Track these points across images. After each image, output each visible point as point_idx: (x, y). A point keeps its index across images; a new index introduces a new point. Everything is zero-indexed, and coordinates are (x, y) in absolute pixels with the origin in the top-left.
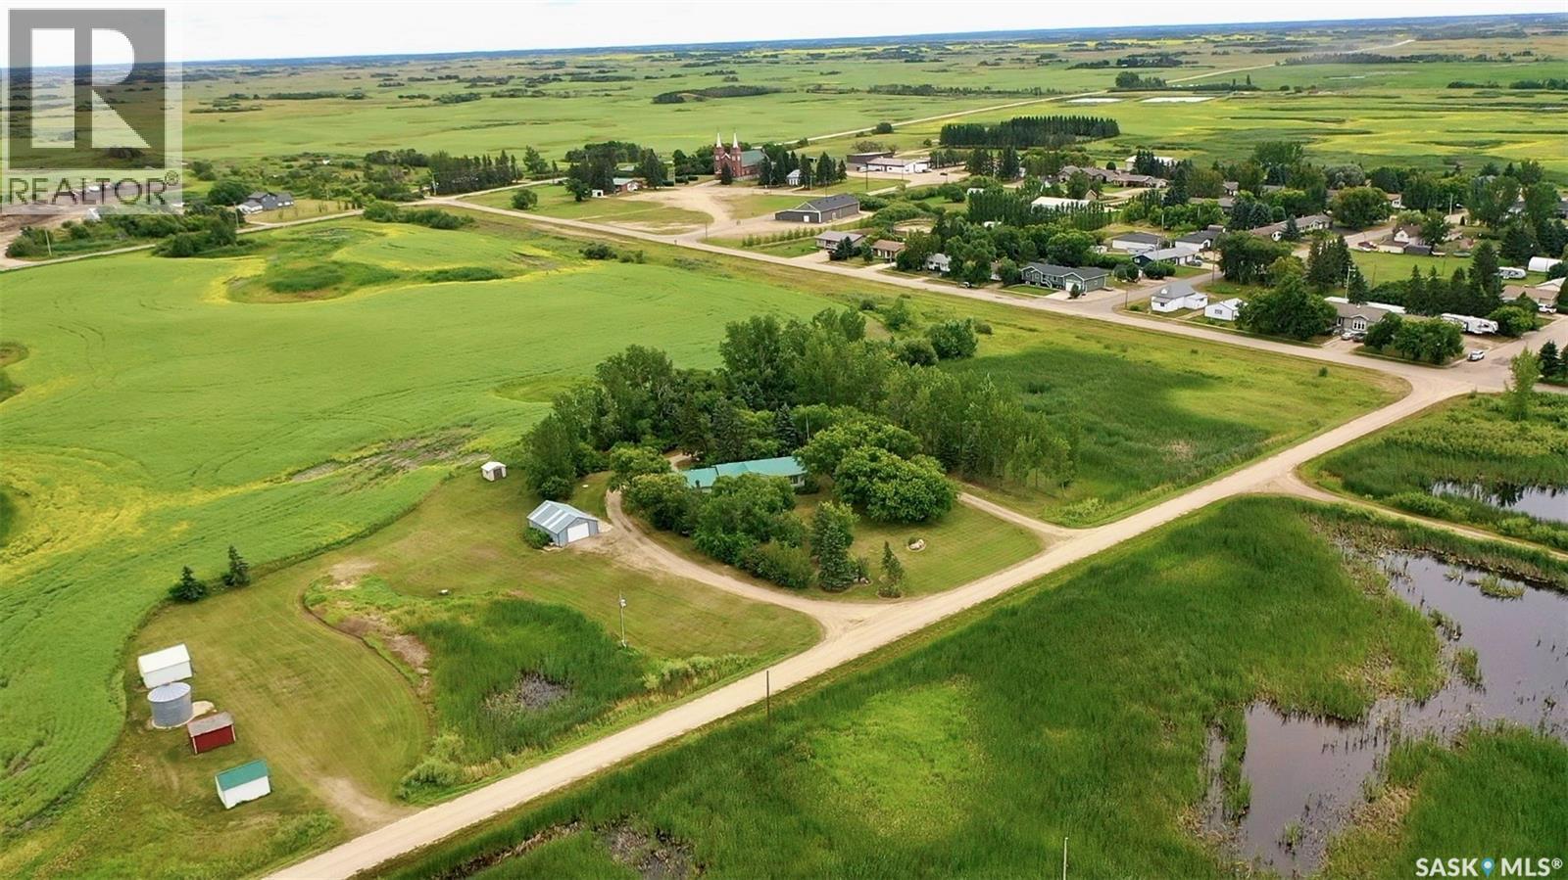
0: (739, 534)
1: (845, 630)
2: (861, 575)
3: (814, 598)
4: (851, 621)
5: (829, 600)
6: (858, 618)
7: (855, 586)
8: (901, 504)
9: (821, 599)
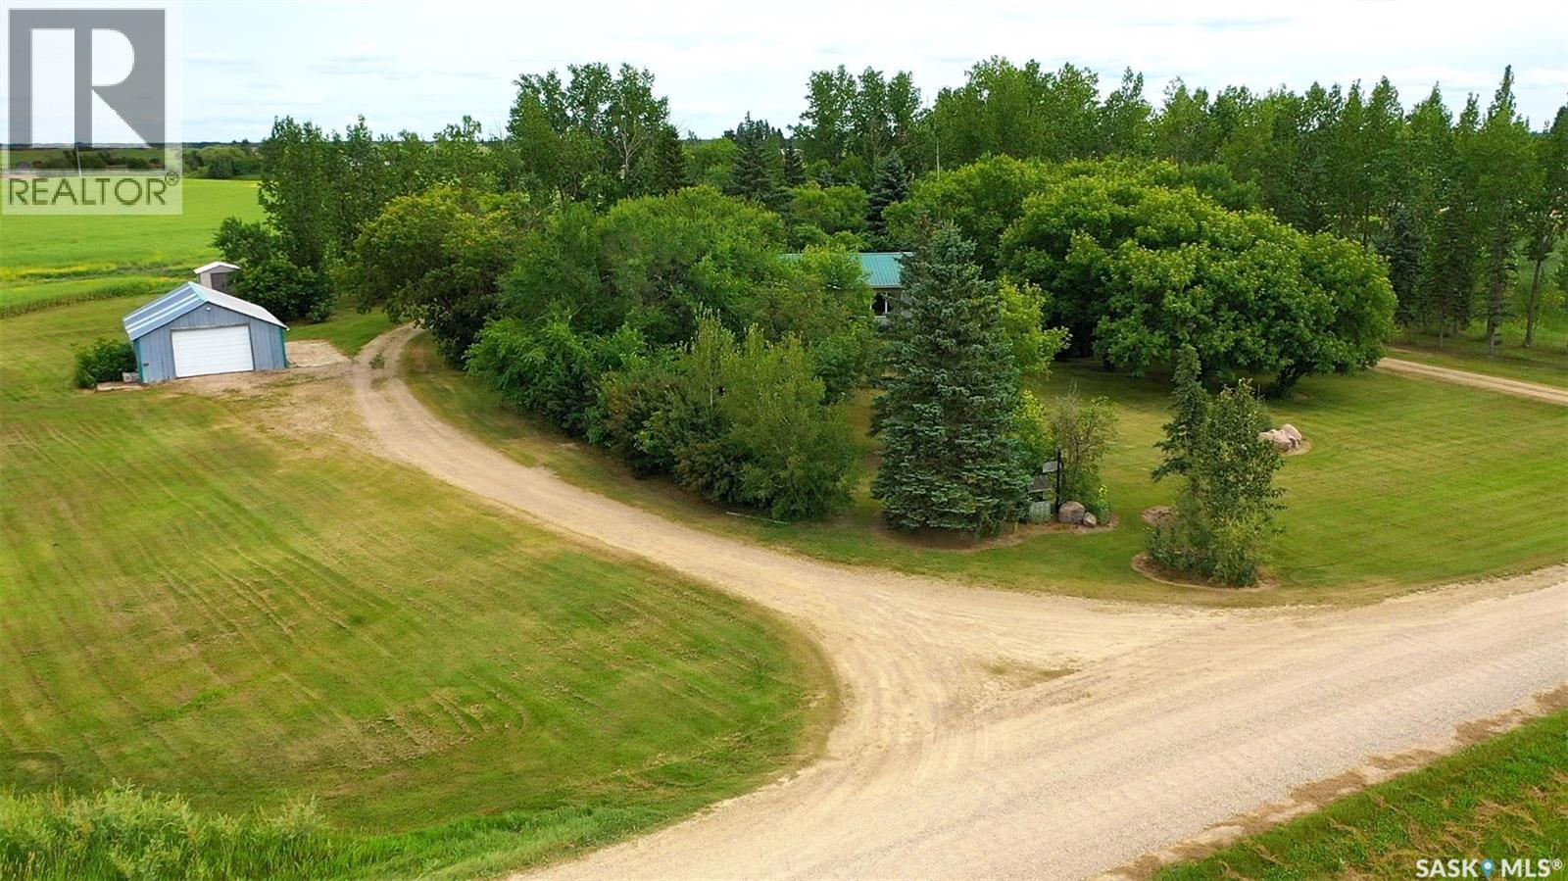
0: (628, 333)
1: (957, 712)
2: (1064, 493)
3: (839, 556)
4: (998, 671)
5: (908, 569)
6: (1038, 655)
7: (1036, 532)
8: (1214, 312)
9: (872, 561)
